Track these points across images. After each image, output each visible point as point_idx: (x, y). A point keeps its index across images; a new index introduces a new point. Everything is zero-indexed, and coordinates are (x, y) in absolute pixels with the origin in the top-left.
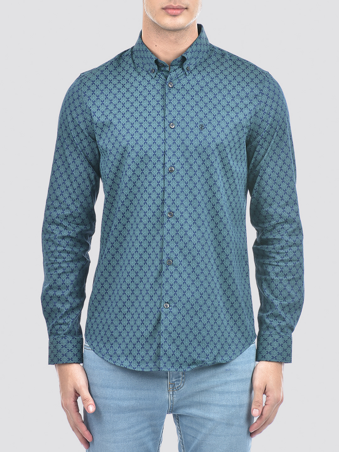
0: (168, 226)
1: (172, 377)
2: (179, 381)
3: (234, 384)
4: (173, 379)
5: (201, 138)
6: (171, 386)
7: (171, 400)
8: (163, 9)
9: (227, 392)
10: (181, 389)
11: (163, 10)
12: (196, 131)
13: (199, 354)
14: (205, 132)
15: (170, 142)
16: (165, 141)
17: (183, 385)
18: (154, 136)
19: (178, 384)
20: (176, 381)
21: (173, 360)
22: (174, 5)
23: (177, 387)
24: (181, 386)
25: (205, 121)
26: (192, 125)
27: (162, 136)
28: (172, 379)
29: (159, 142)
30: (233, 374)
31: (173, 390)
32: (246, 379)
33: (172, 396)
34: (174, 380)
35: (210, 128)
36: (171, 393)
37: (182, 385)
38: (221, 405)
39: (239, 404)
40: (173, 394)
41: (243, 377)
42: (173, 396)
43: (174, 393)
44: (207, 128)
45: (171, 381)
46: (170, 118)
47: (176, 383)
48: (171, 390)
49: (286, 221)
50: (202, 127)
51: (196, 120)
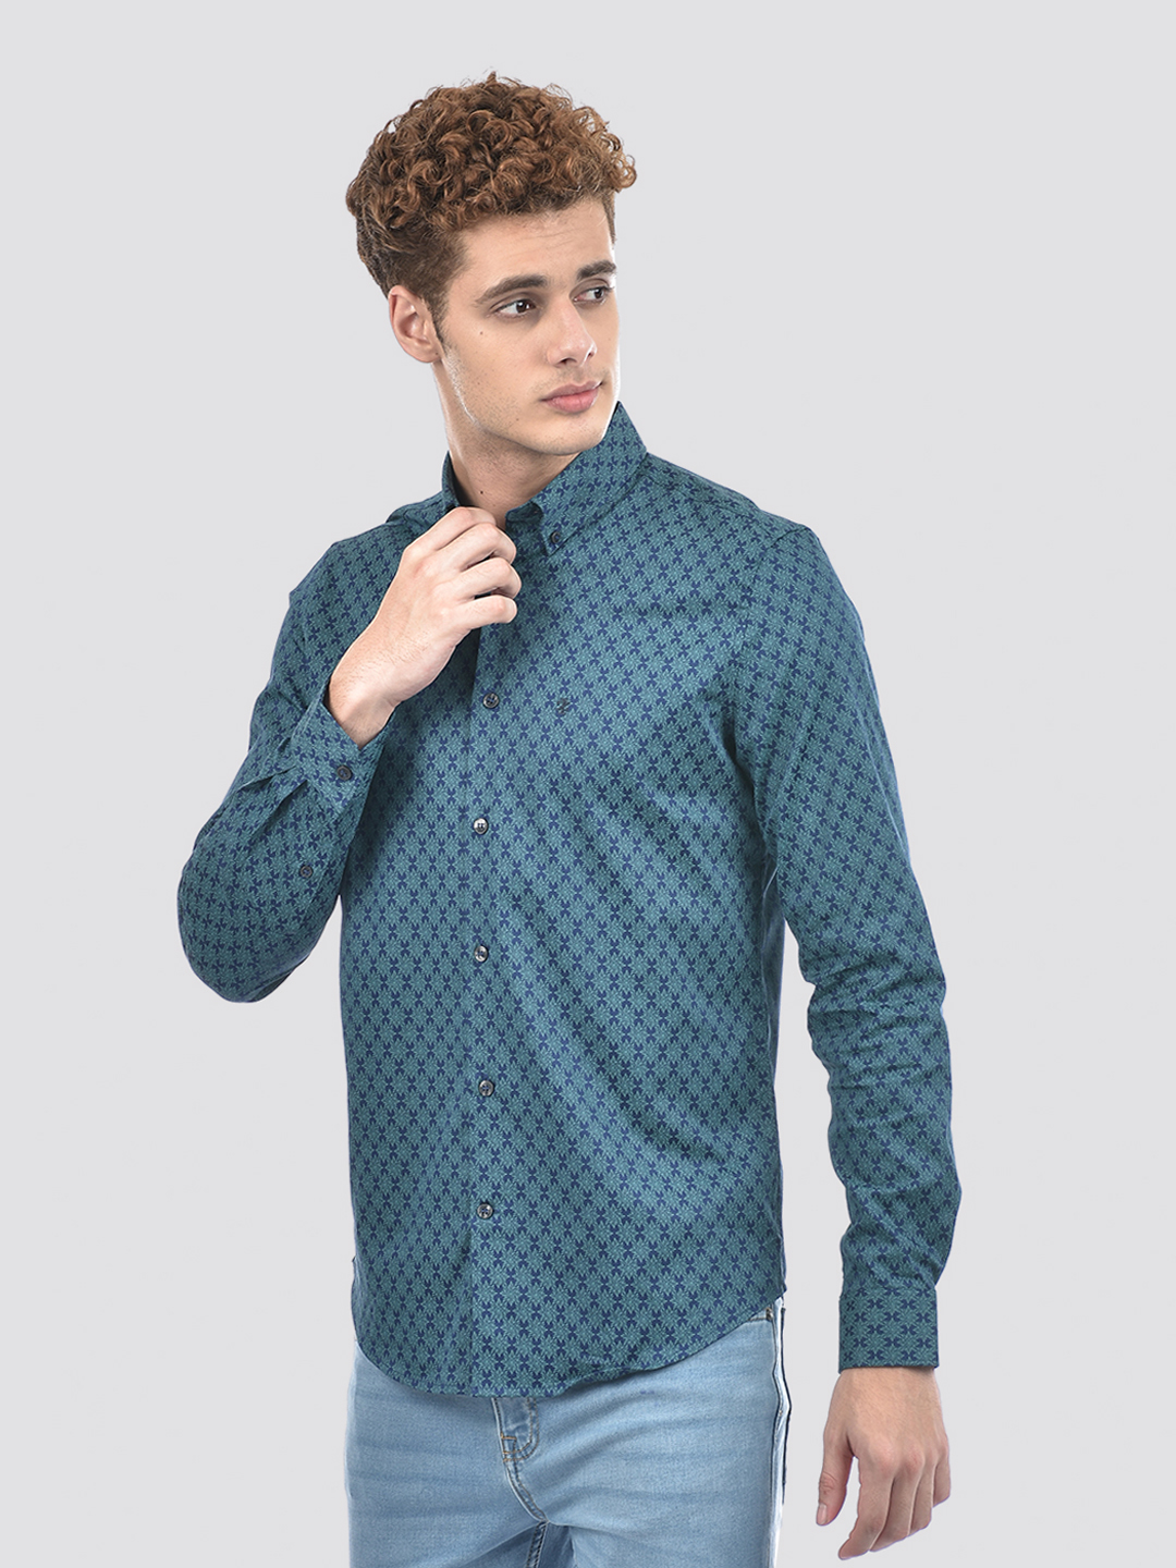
0: (477, 986)
1: (506, 1418)
2: (524, 1428)
3: (668, 1431)
4: (509, 1422)
6: (506, 1443)
7: (516, 1488)
8: (545, 400)
9: (646, 1457)
10: (534, 1453)
11: (545, 405)
13: (585, 1347)
15: (481, 747)
16: (468, 745)
17: (538, 1441)
18: (445, 730)
19: (524, 1439)
20: (518, 1428)
21: (513, 1364)
22: (576, 384)
23: (524, 1449)
24: (533, 1444)
26: (539, 700)
27: (463, 731)
28: (505, 1422)
29: (454, 746)
30: (664, 1405)
31: (514, 1456)
32: (709, 1420)
33: (513, 1476)
34: (512, 1427)
36: (511, 1466)
37: (534, 1440)
38: (630, 1494)
39: (681, 1492)
40: (516, 1471)
41: (698, 1415)
42: (517, 1476)
43: (519, 1468)
44: (576, 708)
45: (504, 1429)
46: (486, 681)
47: (517, 1435)
48: (509, 1457)
49: (871, 962)
50: (565, 707)
51: (553, 685)
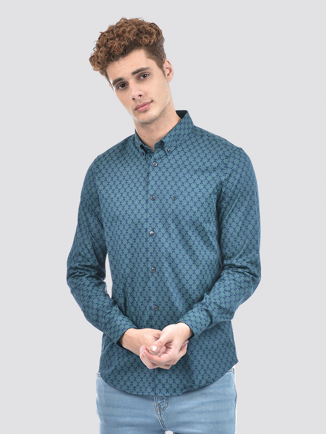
0: (152, 279)
2: (163, 402)
4: (159, 401)
5: (173, 207)
6: (158, 407)
7: (160, 420)
10: (166, 409)
11: (136, 111)
12: (170, 201)
14: (177, 202)
15: (151, 211)
16: (147, 211)
17: (167, 406)
18: (139, 207)
19: (163, 405)
20: (161, 402)
22: (140, 104)
23: (163, 408)
24: (166, 407)
25: (178, 193)
26: (167, 197)
27: (145, 207)
28: (157, 401)
29: (143, 211)
31: (160, 410)
33: (160, 416)
34: (159, 402)
35: (181, 198)
36: (159, 413)
37: (166, 405)
42: (161, 416)
43: (161, 413)
44: (178, 199)
45: (157, 403)
46: (151, 192)
47: (161, 404)
48: (158, 411)
50: (175, 198)
51: (171, 192)
